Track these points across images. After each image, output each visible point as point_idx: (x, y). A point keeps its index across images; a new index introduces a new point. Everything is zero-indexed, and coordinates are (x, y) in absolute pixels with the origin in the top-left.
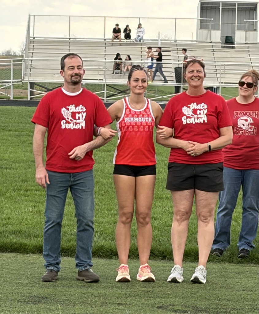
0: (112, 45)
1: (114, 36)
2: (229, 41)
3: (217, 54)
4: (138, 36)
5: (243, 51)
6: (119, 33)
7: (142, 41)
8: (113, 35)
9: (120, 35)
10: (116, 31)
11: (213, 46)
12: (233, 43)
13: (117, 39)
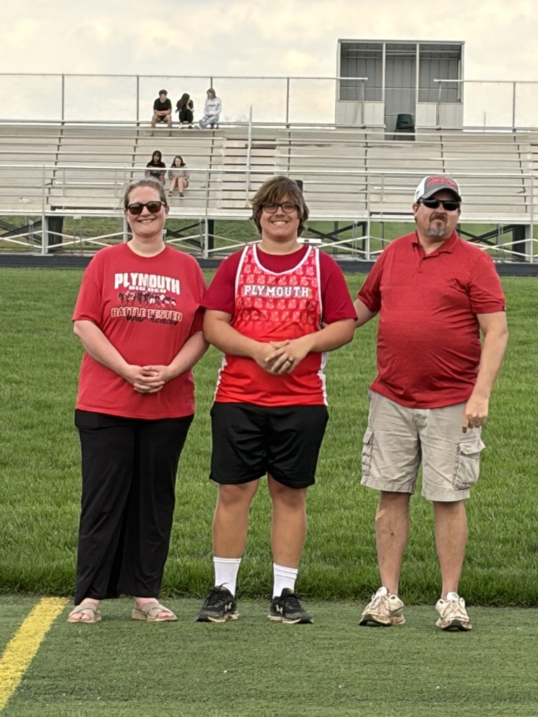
0: (152, 135)
1: (156, 117)
2: (404, 124)
3: (372, 153)
4: (206, 115)
5: (430, 146)
6: (166, 109)
7: (215, 126)
8: (155, 113)
9: (170, 114)
10: (162, 106)
11: (366, 135)
12: (412, 129)
13: (162, 122)
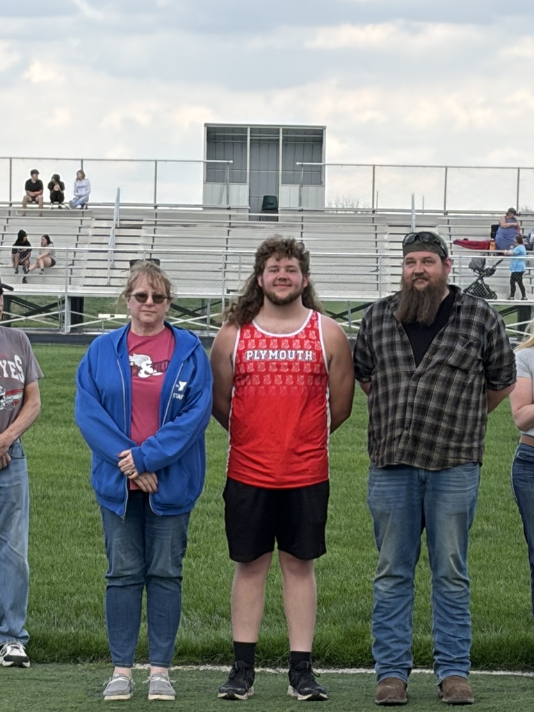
0: (24, 215)
1: (28, 197)
2: (269, 206)
3: (235, 233)
4: (77, 196)
5: (291, 226)
8: (26, 193)
9: (41, 194)
11: (230, 216)
